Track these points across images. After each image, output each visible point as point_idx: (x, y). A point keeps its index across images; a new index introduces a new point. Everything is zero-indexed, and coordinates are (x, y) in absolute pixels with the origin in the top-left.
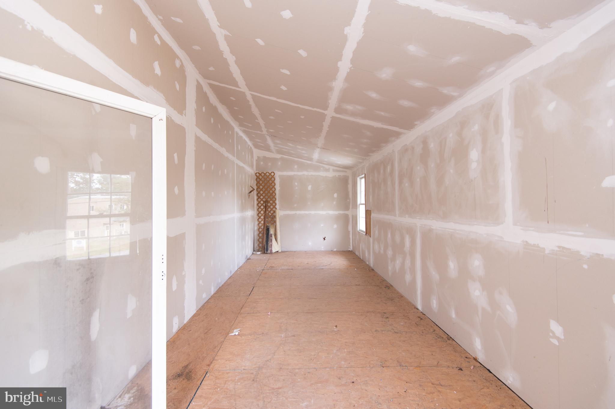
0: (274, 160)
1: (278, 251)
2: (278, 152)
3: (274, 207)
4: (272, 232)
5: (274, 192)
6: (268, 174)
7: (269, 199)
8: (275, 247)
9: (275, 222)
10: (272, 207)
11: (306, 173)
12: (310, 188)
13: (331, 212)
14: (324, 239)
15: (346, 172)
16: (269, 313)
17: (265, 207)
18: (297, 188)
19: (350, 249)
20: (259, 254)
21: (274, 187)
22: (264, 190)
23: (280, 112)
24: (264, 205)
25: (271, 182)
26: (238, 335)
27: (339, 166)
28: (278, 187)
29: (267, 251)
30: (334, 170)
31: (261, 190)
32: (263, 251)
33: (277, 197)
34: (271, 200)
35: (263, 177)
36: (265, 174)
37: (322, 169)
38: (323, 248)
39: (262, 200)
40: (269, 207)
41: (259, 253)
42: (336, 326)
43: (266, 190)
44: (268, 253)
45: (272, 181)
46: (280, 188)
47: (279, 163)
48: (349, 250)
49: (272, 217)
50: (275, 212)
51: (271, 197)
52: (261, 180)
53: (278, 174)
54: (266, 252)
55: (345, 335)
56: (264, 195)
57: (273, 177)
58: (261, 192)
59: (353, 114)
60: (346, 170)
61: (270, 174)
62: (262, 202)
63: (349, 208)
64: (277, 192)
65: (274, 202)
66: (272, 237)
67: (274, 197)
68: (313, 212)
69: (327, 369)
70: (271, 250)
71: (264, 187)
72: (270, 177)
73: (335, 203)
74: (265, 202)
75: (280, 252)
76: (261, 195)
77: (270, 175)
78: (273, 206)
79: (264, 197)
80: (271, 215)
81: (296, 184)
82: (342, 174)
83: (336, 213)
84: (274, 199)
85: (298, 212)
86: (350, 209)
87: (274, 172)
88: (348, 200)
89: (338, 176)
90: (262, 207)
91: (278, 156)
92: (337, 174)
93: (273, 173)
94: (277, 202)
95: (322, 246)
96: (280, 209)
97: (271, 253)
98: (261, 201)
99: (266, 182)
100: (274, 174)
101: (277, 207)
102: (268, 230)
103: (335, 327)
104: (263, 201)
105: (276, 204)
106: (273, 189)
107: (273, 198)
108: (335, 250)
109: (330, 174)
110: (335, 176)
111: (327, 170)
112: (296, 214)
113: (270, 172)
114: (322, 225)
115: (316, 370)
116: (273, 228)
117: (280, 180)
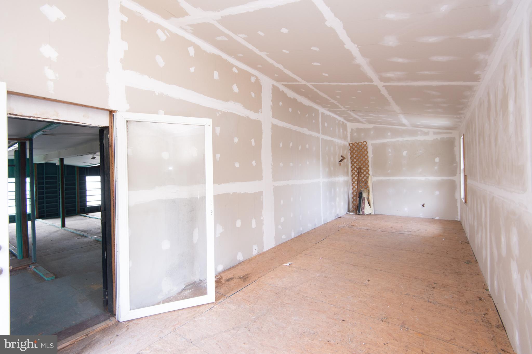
0: (366, 131)
1: (371, 214)
2: (370, 122)
3: (368, 173)
4: (365, 195)
5: (366, 159)
6: (360, 144)
7: (362, 166)
8: (367, 209)
9: (368, 187)
10: (365, 173)
11: (400, 139)
12: (405, 153)
13: (432, 178)
14: (423, 205)
15: (451, 133)
16: (320, 258)
17: (358, 173)
18: (390, 154)
19: (458, 218)
20: (352, 214)
21: (366, 154)
22: (357, 158)
24: (358, 171)
25: (363, 150)
27: (439, 128)
28: (370, 155)
30: (435, 133)
31: (355, 158)
32: (356, 212)
33: (370, 164)
34: (364, 166)
35: (356, 147)
36: (358, 144)
37: (419, 133)
38: (421, 215)
39: (355, 167)
40: (363, 173)
42: (369, 281)
43: (359, 157)
44: (360, 214)
45: (364, 149)
46: (372, 155)
47: (372, 133)
48: (456, 219)
49: (365, 182)
50: (367, 178)
51: (364, 164)
52: (354, 149)
53: (371, 144)
54: (358, 213)
55: (371, 289)
56: (357, 162)
57: (365, 145)
58: (355, 160)
60: (451, 131)
61: (362, 143)
62: (356, 169)
63: (456, 174)
64: (370, 159)
65: (367, 168)
66: (364, 200)
67: (367, 164)
68: (409, 178)
69: (331, 305)
70: (363, 212)
71: (357, 155)
72: (363, 146)
73: (436, 168)
74: (358, 169)
75: (373, 215)
76: (355, 163)
77: (362, 144)
78: (366, 172)
79: (357, 165)
80: (365, 181)
81: (390, 150)
82: (445, 136)
83: (439, 178)
84: (367, 166)
85: (392, 178)
86: (457, 175)
87: (367, 141)
88: (455, 165)
89: (441, 138)
90: (356, 173)
91: (371, 126)
92: (439, 137)
93: (365, 142)
94: (370, 168)
95: (421, 213)
96: (373, 175)
97: (363, 214)
98: (354, 168)
99: (359, 151)
100: (367, 143)
101: (370, 173)
102: (361, 194)
103: (367, 281)
104: (357, 168)
105: (369, 171)
106: (366, 157)
107: (366, 165)
108: (437, 218)
109: (430, 138)
110: (437, 139)
111: (427, 134)
112: (389, 179)
113: (362, 142)
114: (420, 191)
116: (366, 192)
117: (372, 148)
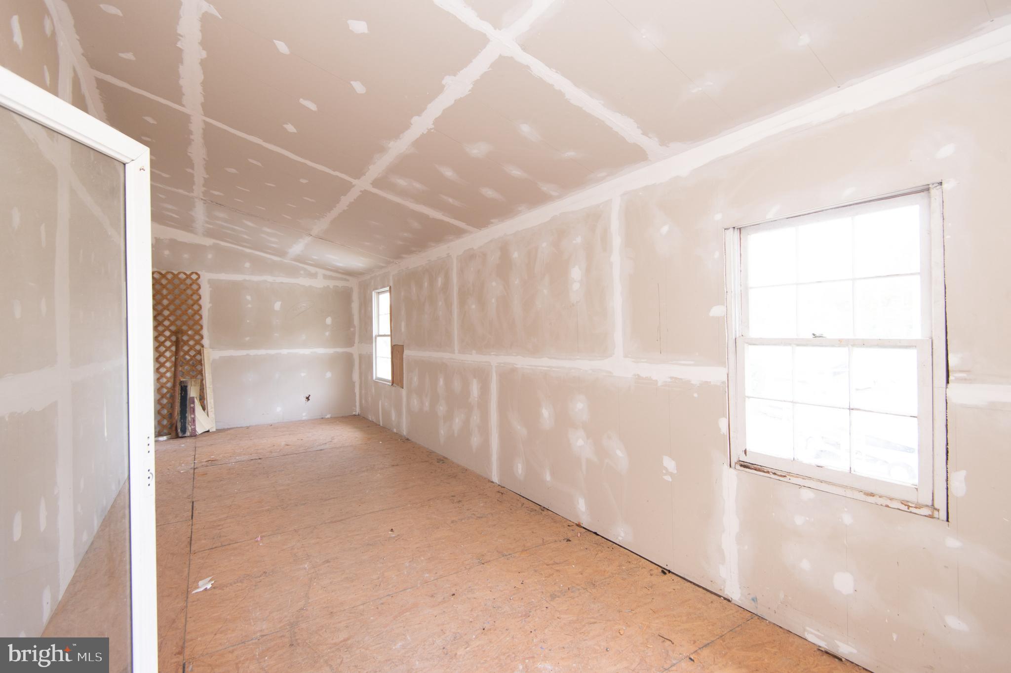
0: (196, 250)
1: (208, 431)
2: (209, 234)
3: (198, 342)
4: (193, 392)
5: (197, 312)
6: (182, 276)
7: (185, 328)
8: (202, 421)
9: (201, 373)
10: (191, 343)
11: (269, 278)
12: (277, 306)
13: (321, 351)
14: (308, 398)
15: (348, 280)
16: (259, 539)
17: (177, 343)
18: (250, 306)
19: (356, 411)
20: (165, 440)
21: (196, 302)
22: (172, 307)
23: (260, 164)
24: (174, 338)
25: (189, 292)
26: (213, 587)
27: (336, 270)
28: (206, 303)
29: (184, 430)
30: (325, 277)
31: (166, 308)
32: (174, 434)
33: (205, 322)
34: (190, 328)
35: (170, 281)
36: (175, 276)
37: (302, 272)
38: (304, 416)
39: (167, 328)
40: (186, 343)
41: (165, 438)
42: (392, 530)
43: (178, 308)
44: (186, 437)
45: (192, 289)
46: (211, 305)
47: (210, 256)
48: (354, 413)
49: (193, 363)
50: (199, 353)
51: (191, 323)
52: (164, 287)
53: (206, 279)
54: (180, 435)
55: (412, 539)
56: (172, 318)
57: (195, 282)
58: (166, 313)
59: (404, 193)
60: (347, 277)
61: (188, 276)
62: (167, 333)
63: (354, 343)
64: (205, 313)
65: (198, 332)
66: (193, 402)
67: (198, 323)
68: (285, 351)
69: (408, 591)
70: (194, 430)
71: (171, 302)
72: (189, 282)
73: (327, 334)
74: (175, 333)
75: (214, 432)
76: (166, 318)
77: (187, 278)
78: (195, 341)
79: (172, 323)
80: (191, 359)
81: (249, 298)
82: (340, 284)
83: (331, 351)
84: (197, 327)
85: (253, 352)
86: (355, 345)
87: (199, 272)
88: (352, 329)
89: (334, 286)
90: (168, 344)
91: (209, 242)
92: (331, 284)
93: (197, 274)
94: (205, 332)
95: (304, 412)
96: (212, 347)
97: (194, 435)
98: (164, 331)
99: (177, 292)
100: (199, 277)
101: (206, 342)
102: (184, 389)
103: (390, 532)
104: (170, 331)
105: (202, 337)
106: (196, 307)
107: (193, 325)
108: (328, 416)
109: (319, 283)
110: (328, 286)
111: (314, 276)
112: (248, 355)
113: (188, 273)
114: (303, 375)
115: (392, 597)
116: (195, 386)
117: (211, 289)
